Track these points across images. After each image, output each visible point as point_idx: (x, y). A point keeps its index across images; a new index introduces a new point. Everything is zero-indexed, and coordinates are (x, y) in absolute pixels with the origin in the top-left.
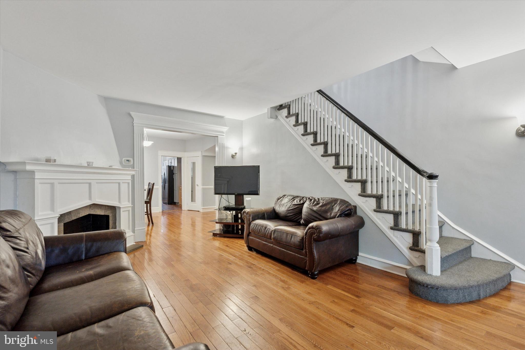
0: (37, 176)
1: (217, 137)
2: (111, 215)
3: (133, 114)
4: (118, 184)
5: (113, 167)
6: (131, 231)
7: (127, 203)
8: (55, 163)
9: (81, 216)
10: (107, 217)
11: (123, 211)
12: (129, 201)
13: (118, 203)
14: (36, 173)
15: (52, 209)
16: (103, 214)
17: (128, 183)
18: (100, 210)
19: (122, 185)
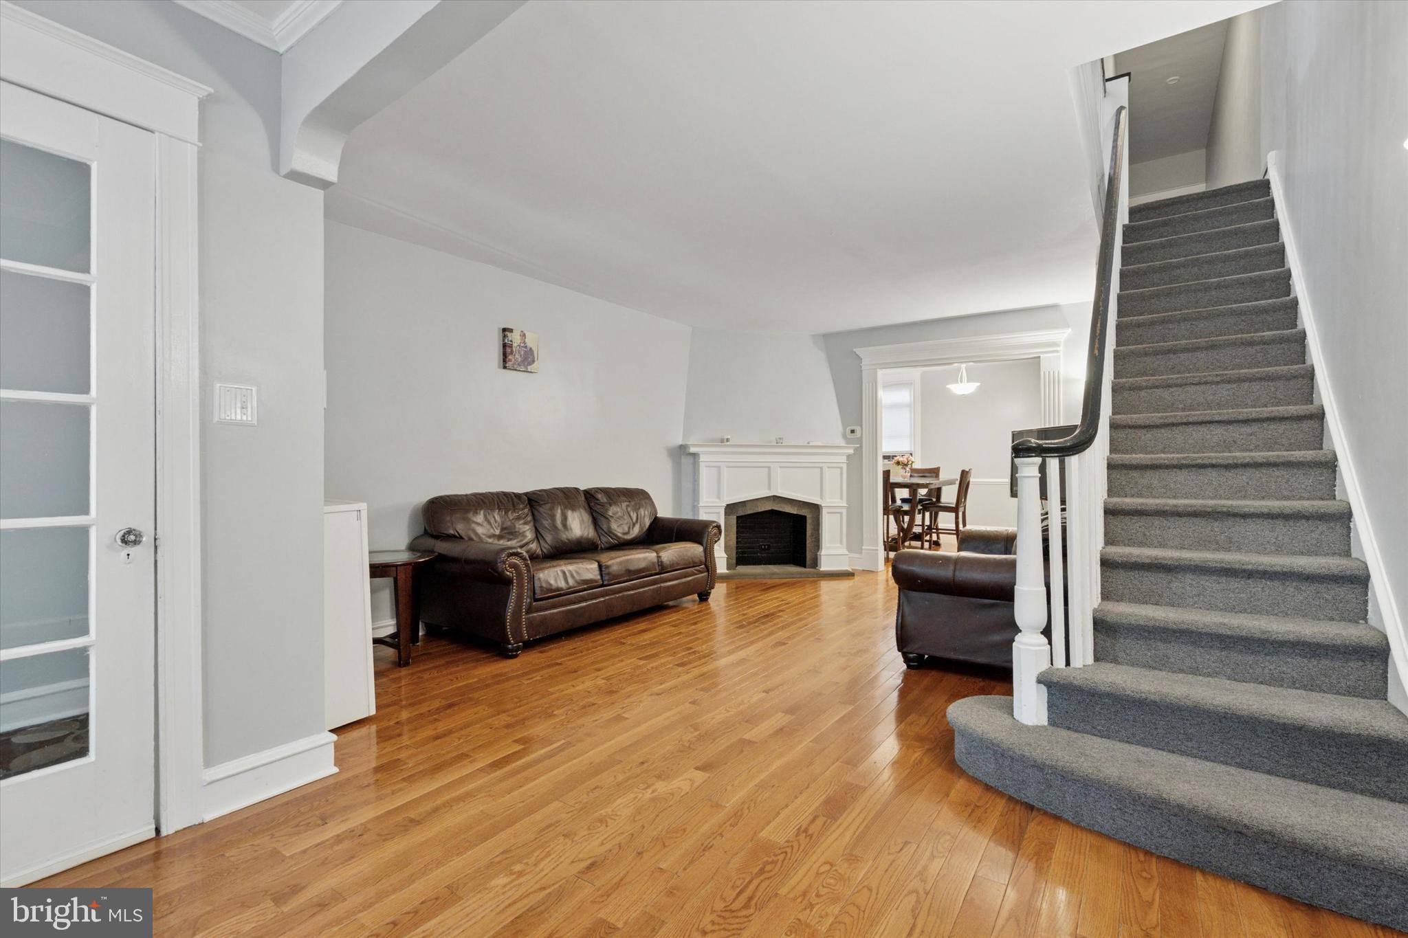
0: (702, 458)
1: (1039, 357)
2: (809, 517)
3: (858, 351)
4: (819, 469)
5: (811, 444)
6: (845, 547)
7: (839, 500)
8: (728, 443)
9: (760, 511)
10: (804, 518)
11: (828, 513)
12: (841, 498)
13: (819, 499)
14: (701, 456)
15: (719, 497)
16: (795, 513)
17: (841, 468)
18: (790, 506)
19: (827, 472)
